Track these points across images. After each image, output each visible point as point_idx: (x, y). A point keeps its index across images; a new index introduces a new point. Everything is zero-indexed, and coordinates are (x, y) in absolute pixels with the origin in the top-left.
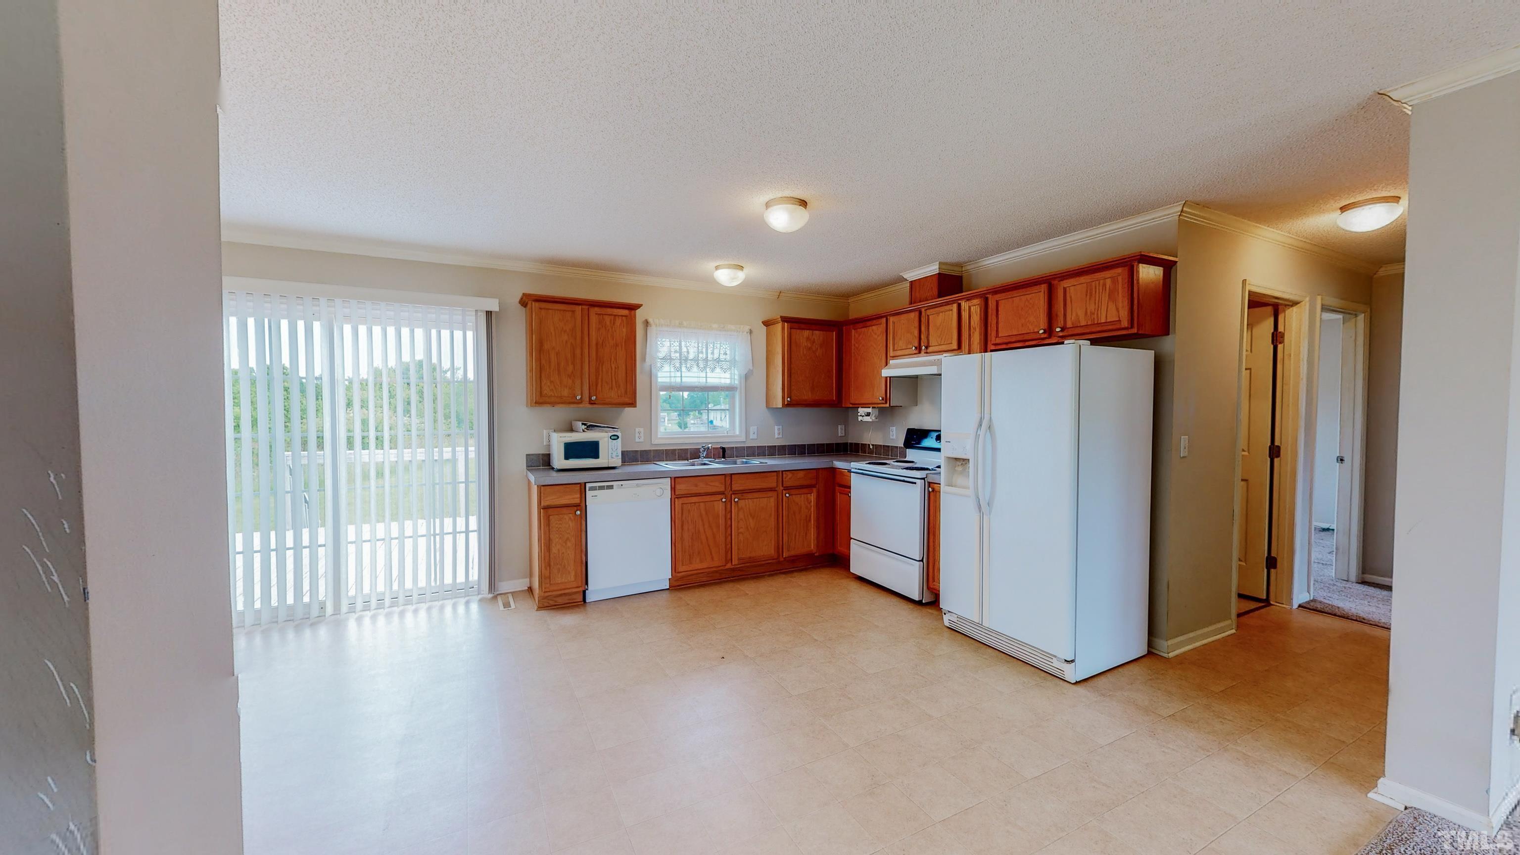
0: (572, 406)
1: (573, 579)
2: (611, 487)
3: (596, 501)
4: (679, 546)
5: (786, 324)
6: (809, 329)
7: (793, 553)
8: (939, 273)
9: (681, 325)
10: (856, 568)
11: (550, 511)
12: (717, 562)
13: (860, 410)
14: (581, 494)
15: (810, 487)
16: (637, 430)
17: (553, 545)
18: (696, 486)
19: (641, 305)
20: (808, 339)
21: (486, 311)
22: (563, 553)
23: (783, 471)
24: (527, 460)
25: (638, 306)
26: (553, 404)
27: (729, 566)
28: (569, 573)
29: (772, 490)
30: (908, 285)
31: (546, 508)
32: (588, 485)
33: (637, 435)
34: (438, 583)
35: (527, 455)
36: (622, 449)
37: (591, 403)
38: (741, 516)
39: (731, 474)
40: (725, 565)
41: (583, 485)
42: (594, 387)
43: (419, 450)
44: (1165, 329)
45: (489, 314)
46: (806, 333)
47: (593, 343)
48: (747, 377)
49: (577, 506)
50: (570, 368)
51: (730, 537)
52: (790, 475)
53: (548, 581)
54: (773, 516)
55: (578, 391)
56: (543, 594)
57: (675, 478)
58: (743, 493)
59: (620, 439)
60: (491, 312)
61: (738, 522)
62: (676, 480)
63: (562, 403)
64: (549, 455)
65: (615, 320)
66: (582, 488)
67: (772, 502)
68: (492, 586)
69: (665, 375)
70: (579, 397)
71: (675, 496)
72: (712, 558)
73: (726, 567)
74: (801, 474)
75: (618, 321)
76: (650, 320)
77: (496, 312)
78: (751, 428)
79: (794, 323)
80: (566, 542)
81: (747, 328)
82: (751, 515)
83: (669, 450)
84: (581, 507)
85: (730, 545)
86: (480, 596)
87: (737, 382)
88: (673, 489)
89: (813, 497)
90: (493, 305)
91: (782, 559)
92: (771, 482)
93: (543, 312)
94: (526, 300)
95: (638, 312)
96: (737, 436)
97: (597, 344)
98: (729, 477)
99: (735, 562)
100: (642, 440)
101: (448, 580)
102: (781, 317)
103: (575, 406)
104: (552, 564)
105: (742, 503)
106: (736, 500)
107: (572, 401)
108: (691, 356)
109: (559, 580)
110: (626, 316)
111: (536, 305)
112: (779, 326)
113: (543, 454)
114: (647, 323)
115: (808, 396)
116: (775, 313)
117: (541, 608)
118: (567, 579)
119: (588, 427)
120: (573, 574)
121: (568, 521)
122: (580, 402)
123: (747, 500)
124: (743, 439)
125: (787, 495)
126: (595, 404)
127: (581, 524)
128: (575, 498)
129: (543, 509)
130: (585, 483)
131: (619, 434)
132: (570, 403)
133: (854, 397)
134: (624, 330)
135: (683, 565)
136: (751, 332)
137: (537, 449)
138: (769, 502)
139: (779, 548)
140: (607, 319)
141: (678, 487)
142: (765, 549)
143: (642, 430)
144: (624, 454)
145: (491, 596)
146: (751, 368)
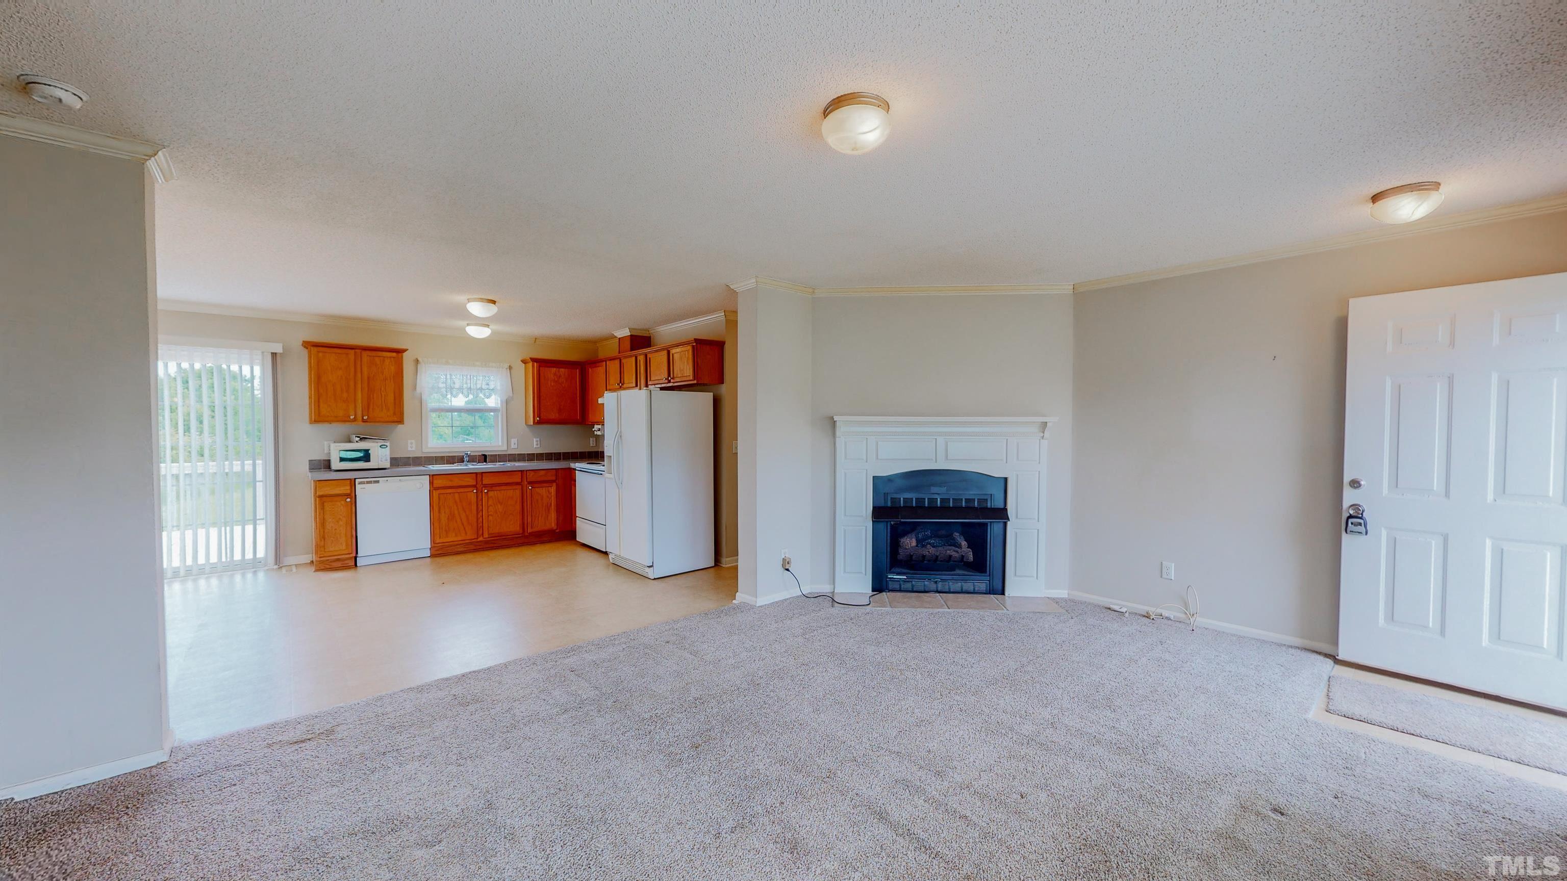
0: (347, 423)
1: (344, 547)
2: (378, 482)
3: (362, 491)
4: (436, 525)
5: (535, 364)
6: (555, 367)
7: (535, 529)
8: (631, 336)
9: (447, 363)
10: (580, 538)
11: (325, 499)
12: (470, 535)
13: (596, 426)
14: (351, 488)
15: (551, 482)
16: (409, 441)
17: (327, 523)
18: (451, 481)
19: (407, 350)
20: (555, 374)
21: (272, 353)
22: (336, 529)
23: (527, 471)
24: (309, 464)
25: (404, 351)
26: (330, 422)
27: (481, 539)
28: (341, 543)
29: (517, 484)
30: (618, 340)
31: (321, 497)
32: (357, 481)
33: (409, 445)
34: (228, 560)
35: (310, 461)
36: (390, 455)
37: (364, 421)
38: (490, 503)
39: (482, 473)
40: (477, 538)
41: (353, 481)
42: (367, 408)
43: (211, 463)
44: (721, 381)
45: (274, 355)
46: (554, 370)
47: (366, 378)
48: (507, 402)
49: (348, 495)
50: (345, 395)
51: (481, 519)
52: (532, 473)
53: (323, 549)
54: (518, 502)
55: (352, 412)
56: (319, 559)
57: (433, 475)
58: (491, 487)
59: (388, 447)
60: (276, 353)
61: (488, 507)
62: (433, 477)
63: (338, 421)
64: (329, 461)
65: (384, 361)
66: (353, 483)
67: (517, 493)
68: (278, 559)
69: (432, 401)
70: (352, 417)
71: (433, 488)
72: (466, 533)
73: (479, 540)
74: (542, 473)
75: (387, 361)
76: (420, 359)
77: (280, 353)
78: (512, 440)
79: (542, 364)
80: (338, 522)
81: (507, 366)
82: (499, 502)
83: (438, 457)
84: (352, 497)
85: (481, 524)
86: (267, 568)
87: (499, 405)
88: (431, 483)
89: (553, 489)
90: (278, 348)
91: (526, 534)
92: (517, 479)
93: (321, 354)
94: (307, 345)
95: (405, 354)
96: (499, 446)
97: (369, 378)
98: (478, 475)
99: (486, 535)
100: (413, 449)
101: (237, 556)
102: (531, 358)
103: (350, 423)
104: (326, 536)
105: (491, 494)
106: (486, 491)
107: (345, 420)
108: (457, 386)
109: (331, 549)
110: (394, 357)
111: (314, 350)
112: (530, 364)
113: (324, 460)
114: (417, 361)
115: (554, 415)
116: (528, 355)
117: (316, 570)
118: (340, 547)
119: (361, 439)
120: (344, 544)
121: (340, 507)
122: (355, 420)
123: (495, 492)
124: (505, 448)
125: (530, 488)
126: (367, 422)
127: (351, 508)
128: (346, 489)
129: (319, 497)
130: (355, 479)
131: (388, 444)
132: (345, 421)
133: (591, 418)
134: (393, 368)
135: (440, 538)
136: (510, 368)
137: (319, 456)
138: (515, 493)
139: (523, 526)
140: (377, 359)
141: (435, 482)
142: (512, 526)
143: (413, 441)
144: (392, 459)
145: (276, 567)
146: (511, 395)
